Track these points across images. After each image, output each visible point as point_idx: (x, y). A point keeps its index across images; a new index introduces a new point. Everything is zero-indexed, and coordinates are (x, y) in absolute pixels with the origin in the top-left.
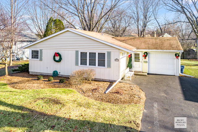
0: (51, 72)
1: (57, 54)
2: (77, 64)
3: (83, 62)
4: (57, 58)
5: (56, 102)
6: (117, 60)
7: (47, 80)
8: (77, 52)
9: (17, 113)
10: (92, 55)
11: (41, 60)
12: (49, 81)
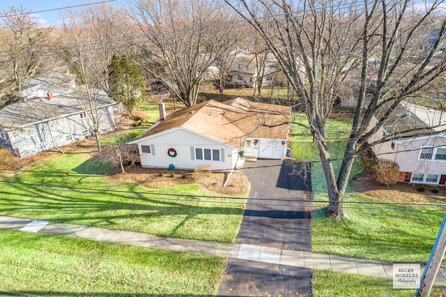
0: (167, 166)
1: (171, 150)
2: (193, 159)
3: (199, 157)
4: (172, 153)
5: (193, 197)
6: (230, 156)
7: (170, 175)
8: (192, 148)
9: (163, 207)
10: (207, 151)
11: (154, 154)
12: (171, 177)
